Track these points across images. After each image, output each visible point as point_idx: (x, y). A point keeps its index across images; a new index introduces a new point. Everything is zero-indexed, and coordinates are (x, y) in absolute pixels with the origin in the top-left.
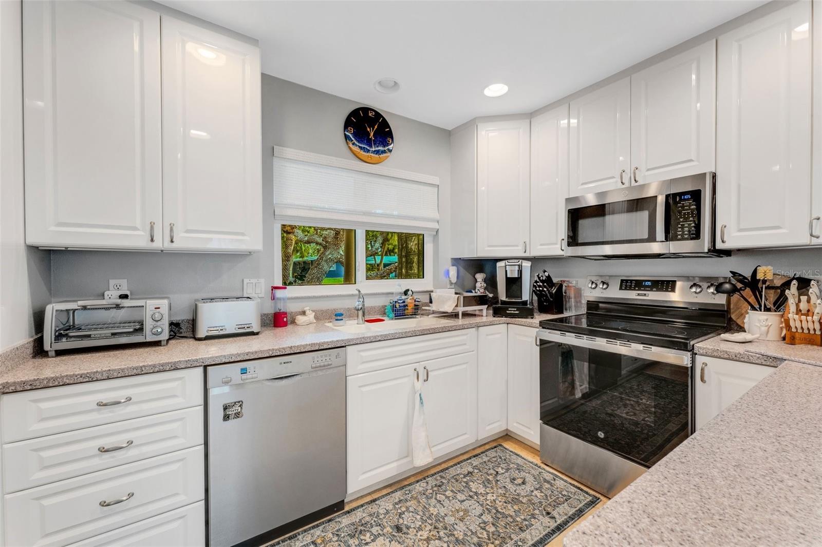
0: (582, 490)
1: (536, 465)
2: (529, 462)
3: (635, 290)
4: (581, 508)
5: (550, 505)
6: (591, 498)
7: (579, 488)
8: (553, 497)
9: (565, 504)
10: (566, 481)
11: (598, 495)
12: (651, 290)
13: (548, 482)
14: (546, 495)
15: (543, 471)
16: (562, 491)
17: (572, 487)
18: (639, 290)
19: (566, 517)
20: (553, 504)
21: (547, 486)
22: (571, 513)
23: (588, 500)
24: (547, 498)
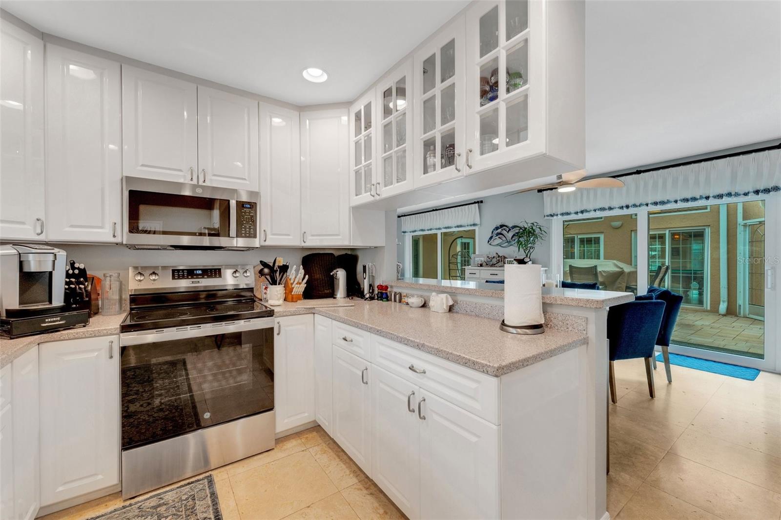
0: (192, 483)
1: (124, 507)
2: (111, 513)
3: (188, 278)
4: (210, 493)
5: (189, 515)
6: (206, 480)
7: (189, 484)
8: (181, 510)
9: (197, 502)
10: (172, 490)
11: (207, 474)
12: (203, 277)
13: (160, 505)
14: (174, 514)
15: (140, 504)
16: (181, 498)
17: (182, 488)
18: (192, 278)
19: (211, 508)
20: (188, 513)
21: (163, 508)
22: (210, 502)
23: (206, 483)
24: (178, 515)
